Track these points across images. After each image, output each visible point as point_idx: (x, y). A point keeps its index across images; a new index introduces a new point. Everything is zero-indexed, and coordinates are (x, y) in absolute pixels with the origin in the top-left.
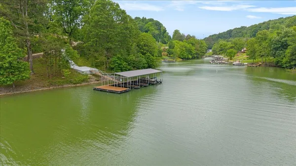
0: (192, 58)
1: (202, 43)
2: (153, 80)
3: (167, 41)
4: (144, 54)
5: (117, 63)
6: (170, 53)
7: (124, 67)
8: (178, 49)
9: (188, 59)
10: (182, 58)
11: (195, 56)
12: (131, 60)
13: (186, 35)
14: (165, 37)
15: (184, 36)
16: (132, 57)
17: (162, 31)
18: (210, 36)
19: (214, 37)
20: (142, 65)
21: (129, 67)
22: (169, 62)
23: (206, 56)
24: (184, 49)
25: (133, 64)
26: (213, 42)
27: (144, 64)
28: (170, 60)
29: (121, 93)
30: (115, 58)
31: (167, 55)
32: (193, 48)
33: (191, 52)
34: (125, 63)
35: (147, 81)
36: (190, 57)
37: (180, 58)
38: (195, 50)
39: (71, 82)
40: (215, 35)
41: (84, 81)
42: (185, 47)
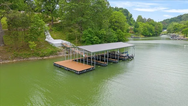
0: (152, 36)
1: (159, 25)
2: (124, 55)
3: (132, 24)
4: (115, 30)
5: (88, 37)
6: (135, 31)
7: (94, 40)
8: (142, 29)
9: (149, 36)
10: (144, 35)
11: (155, 33)
12: (102, 34)
13: (147, 19)
14: (131, 21)
15: (146, 19)
16: (103, 32)
17: (129, 16)
18: (164, 20)
19: (167, 21)
20: (113, 39)
21: (100, 41)
22: (135, 37)
23: (162, 34)
24: (147, 28)
25: (105, 38)
26: (167, 25)
27: (114, 38)
28: (136, 36)
29: (82, 73)
30: (85, 32)
31: (133, 33)
32: (154, 28)
33: (152, 30)
34: (96, 37)
35: (117, 55)
36: (151, 34)
37: (143, 35)
38: (155, 29)
39: (38, 55)
40: (169, 19)
41: (52, 53)
42: (148, 27)
